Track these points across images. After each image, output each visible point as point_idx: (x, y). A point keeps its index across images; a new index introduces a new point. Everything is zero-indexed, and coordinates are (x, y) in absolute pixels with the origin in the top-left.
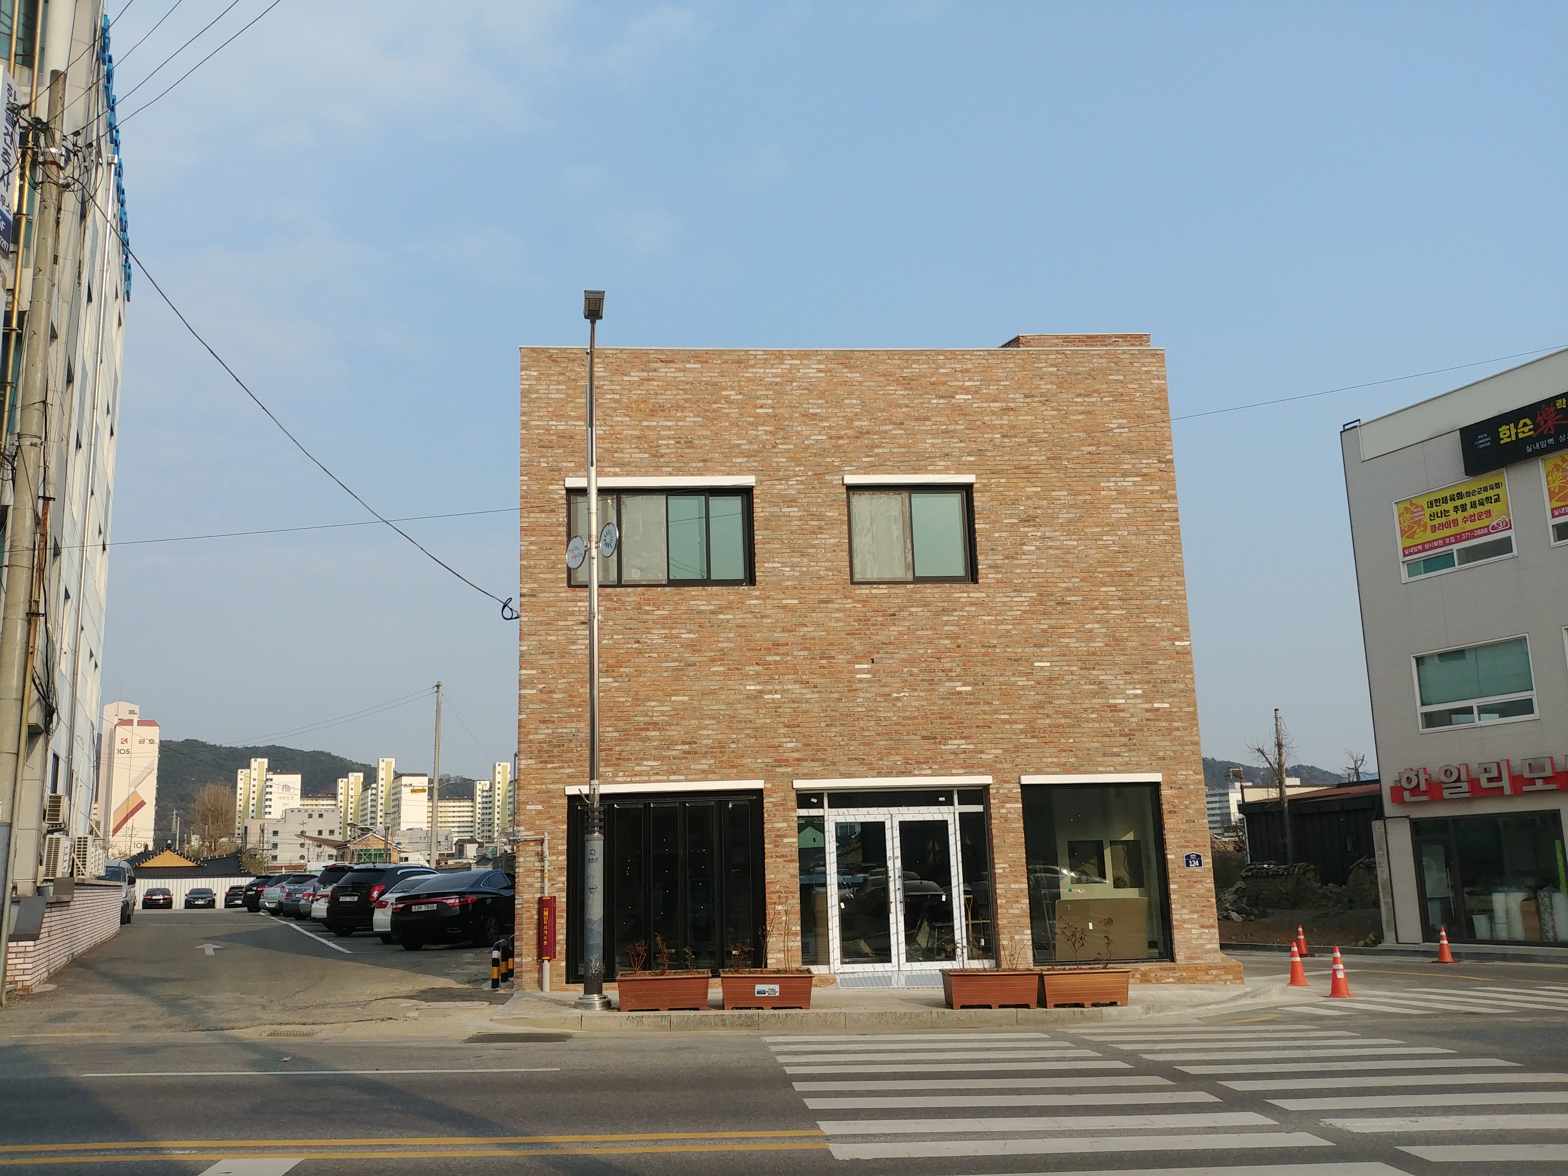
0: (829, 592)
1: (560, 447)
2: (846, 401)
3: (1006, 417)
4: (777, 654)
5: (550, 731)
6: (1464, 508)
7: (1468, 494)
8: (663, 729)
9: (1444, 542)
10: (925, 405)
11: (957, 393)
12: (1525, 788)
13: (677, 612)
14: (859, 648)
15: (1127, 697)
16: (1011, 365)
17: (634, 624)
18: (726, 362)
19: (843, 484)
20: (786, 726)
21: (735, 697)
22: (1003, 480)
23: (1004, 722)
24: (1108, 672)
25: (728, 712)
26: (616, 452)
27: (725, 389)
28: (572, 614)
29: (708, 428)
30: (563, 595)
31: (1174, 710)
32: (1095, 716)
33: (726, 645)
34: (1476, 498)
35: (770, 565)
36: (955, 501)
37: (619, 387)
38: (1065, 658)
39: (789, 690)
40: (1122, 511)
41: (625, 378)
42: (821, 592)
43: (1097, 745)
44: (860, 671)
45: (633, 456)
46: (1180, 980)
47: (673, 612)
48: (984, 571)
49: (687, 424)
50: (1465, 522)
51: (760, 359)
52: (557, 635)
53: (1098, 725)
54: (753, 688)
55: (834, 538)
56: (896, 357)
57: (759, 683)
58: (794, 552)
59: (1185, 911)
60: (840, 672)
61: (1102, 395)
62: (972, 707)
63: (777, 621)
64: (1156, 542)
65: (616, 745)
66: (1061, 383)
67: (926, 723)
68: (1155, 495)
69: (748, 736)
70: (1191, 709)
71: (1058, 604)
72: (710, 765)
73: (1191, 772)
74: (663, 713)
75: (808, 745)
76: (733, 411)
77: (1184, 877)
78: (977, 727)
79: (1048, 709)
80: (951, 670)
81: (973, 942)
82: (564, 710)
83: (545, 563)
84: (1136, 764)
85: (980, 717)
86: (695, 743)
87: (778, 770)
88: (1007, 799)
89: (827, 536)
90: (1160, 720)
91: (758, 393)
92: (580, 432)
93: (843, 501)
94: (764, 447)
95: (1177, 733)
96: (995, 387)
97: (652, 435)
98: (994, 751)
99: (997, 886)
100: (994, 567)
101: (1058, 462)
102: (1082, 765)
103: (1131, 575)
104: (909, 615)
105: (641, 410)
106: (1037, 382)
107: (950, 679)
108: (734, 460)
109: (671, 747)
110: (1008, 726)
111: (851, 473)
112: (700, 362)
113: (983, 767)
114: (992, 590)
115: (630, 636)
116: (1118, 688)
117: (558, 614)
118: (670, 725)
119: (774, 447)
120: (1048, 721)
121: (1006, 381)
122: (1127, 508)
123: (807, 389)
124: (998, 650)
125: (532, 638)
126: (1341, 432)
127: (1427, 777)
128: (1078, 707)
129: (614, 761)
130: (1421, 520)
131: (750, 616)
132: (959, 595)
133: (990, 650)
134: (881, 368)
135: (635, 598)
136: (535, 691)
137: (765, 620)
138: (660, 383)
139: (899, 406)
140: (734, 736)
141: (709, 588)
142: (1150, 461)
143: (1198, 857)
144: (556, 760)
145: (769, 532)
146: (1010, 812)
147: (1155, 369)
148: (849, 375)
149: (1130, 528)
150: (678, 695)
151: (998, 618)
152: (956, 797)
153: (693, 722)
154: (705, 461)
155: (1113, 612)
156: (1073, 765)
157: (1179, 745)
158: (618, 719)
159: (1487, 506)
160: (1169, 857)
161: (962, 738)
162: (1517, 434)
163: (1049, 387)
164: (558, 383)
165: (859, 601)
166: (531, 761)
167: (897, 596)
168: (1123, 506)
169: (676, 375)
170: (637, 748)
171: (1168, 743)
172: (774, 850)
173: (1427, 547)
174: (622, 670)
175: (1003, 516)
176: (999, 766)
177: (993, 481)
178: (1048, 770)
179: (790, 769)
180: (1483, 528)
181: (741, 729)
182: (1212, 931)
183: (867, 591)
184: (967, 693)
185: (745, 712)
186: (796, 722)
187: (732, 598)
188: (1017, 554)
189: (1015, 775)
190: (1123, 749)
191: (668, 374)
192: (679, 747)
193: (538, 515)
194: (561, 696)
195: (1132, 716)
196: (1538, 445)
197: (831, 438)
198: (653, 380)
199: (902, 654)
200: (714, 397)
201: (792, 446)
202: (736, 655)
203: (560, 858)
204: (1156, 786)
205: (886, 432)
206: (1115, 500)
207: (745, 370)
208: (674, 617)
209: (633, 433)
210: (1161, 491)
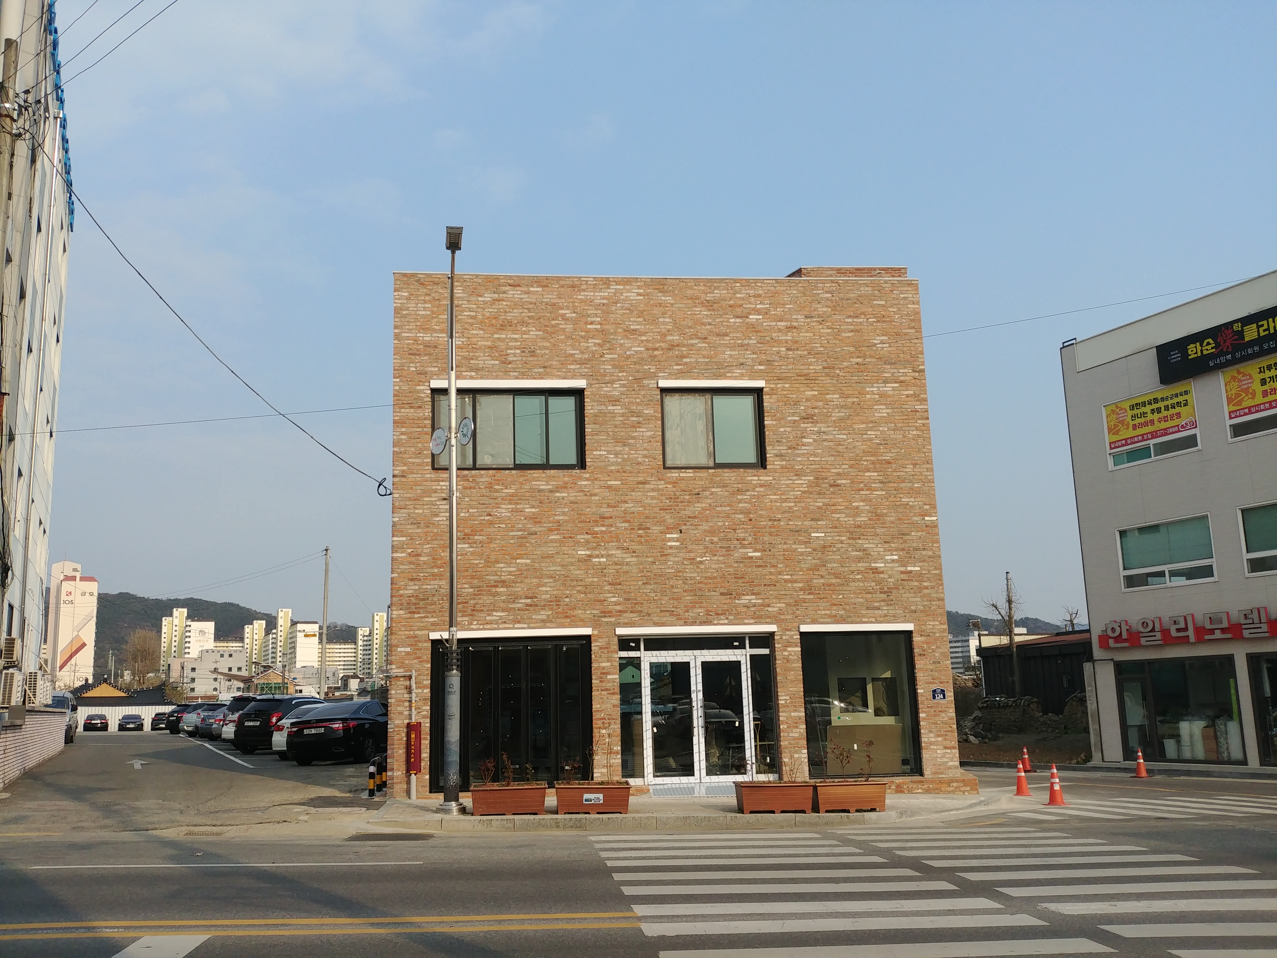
0: (646, 475)
1: (426, 355)
2: (661, 320)
3: (790, 334)
4: (603, 525)
5: (417, 587)
6: (1159, 410)
7: (1163, 399)
8: (510, 586)
9: (1143, 437)
10: (724, 324)
11: (750, 314)
12: (1207, 637)
13: (522, 491)
14: (670, 521)
15: (886, 562)
16: (795, 292)
17: (486, 500)
18: (563, 286)
19: (658, 387)
20: (610, 584)
21: (569, 560)
22: (787, 385)
23: (786, 581)
24: (871, 541)
25: (563, 573)
26: (473, 359)
27: (562, 309)
28: (435, 491)
29: (548, 341)
30: (428, 476)
31: (924, 572)
32: (860, 577)
33: (561, 518)
34: (1169, 402)
35: (598, 453)
36: (748, 401)
37: (475, 306)
38: (836, 530)
39: (612, 555)
40: (883, 411)
41: (480, 299)
42: (640, 475)
43: (861, 600)
44: (670, 540)
45: (486, 362)
46: (928, 791)
47: (519, 491)
48: (771, 459)
49: (530, 337)
50: (1160, 422)
51: (590, 285)
52: (423, 509)
53: (862, 585)
54: (583, 553)
55: (650, 431)
56: (702, 284)
57: (588, 549)
58: (617, 442)
59: (932, 735)
60: (655, 540)
61: (868, 317)
62: (760, 569)
63: (604, 498)
64: (911, 436)
65: (471, 599)
66: (835, 306)
67: (724, 582)
68: (910, 399)
69: (579, 592)
70: (937, 572)
71: (831, 486)
72: (548, 616)
73: (938, 623)
74: (510, 573)
75: (628, 599)
76: (569, 326)
77: (931, 707)
78: (765, 585)
79: (823, 571)
80: (744, 540)
81: (760, 760)
82: (428, 570)
83: (413, 449)
84: (893, 616)
85: (767, 577)
86: (536, 598)
87: (603, 619)
88: (789, 644)
89: (644, 430)
90: (912, 580)
91: (589, 312)
92: (442, 343)
93: (658, 401)
94: (593, 356)
95: (926, 591)
96: (781, 310)
97: (502, 346)
98: (778, 605)
99: (780, 714)
100: (780, 456)
101: (832, 371)
102: (849, 617)
103: (889, 463)
104: (711, 494)
105: (492, 325)
106: (815, 305)
107: (744, 547)
108: (569, 367)
109: (517, 601)
110: (790, 585)
111: (664, 378)
112: (541, 286)
113: (770, 618)
114: (777, 474)
115: (483, 510)
116: (879, 554)
117: (424, 491)
118: (516, 582)
119: (601, 356)
120: (822, 581)
121: (790, 304)
122: (887, 408)
123: (629, 310)
124: (782, 523)
125: (402, 511)
126: (1061, 349)
127: (1128, 628)
128: (846, 569)
129: (469, 612)
130: (1124, 420)
131: (581, 494)
132: (751, 478)
133: (775, 523)
134: (689, 292)
135: (487, 479)
136: (404, 555)
137: (593, 498)
138: (509, 303)
139: (704, 324)
140: (568, 592)
141: (548, 471)
142: (906, 371)
143: (943, 691)
144: (421, 611)
145: (597, 426)
146: (791, 654)
147: (911, 295)
148: (663, 298)
149: (890, 425)
150: (522, 558)
151: (783, 497)
152: (747, 642)
153: (534, 580)
154: (545, 367)
155: (875, 493)
156: (842, 616)
157: (927, 600)
158: (473, 577)
159: (1178, 410)
160: (919, 691)
161: (753, 594)
162: (1202, 351)
163: (825, 309)
164: (425, 302)
165: (670, 483)
166: (402, 612)
167: (701, 479)
168: (884, 407)
169: (522, 296)
170: (488, 602)
171: (918, 599)
172: (600, 684)
173: (1129, 441)
174: (476, 537)
175: (787, 414)
176: (782, 617)
177: (779, 386)
178: (822, 620)
179: (613, 619)
180: (1175, 427)
181: (574, 586)
182: (954, 751)
183: (677, 475)
184: (757, 558)
185: (577, 572)
186: (618, 581)
187: (566, 479)
188: (798, 445)
189: (796, 624)
190: (883, 604)
191: (515, 296)
192: (523, 601)
193: (408, 410)
194: (426, 559)
195: (890, 577)
196: (1218, 360)
197: (648, 349)
198: (503, 300)
199: (705, 526)
200: (553, 316)
201: (616, 356)
202: (570, 526)
203: (425, 691)
204: (909, 633)
205: (692, 345)
206: (877, 402)
207: (578, 293)
208: (519, 494)
209: (486, 343)
210: (914, 395)
